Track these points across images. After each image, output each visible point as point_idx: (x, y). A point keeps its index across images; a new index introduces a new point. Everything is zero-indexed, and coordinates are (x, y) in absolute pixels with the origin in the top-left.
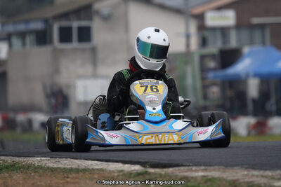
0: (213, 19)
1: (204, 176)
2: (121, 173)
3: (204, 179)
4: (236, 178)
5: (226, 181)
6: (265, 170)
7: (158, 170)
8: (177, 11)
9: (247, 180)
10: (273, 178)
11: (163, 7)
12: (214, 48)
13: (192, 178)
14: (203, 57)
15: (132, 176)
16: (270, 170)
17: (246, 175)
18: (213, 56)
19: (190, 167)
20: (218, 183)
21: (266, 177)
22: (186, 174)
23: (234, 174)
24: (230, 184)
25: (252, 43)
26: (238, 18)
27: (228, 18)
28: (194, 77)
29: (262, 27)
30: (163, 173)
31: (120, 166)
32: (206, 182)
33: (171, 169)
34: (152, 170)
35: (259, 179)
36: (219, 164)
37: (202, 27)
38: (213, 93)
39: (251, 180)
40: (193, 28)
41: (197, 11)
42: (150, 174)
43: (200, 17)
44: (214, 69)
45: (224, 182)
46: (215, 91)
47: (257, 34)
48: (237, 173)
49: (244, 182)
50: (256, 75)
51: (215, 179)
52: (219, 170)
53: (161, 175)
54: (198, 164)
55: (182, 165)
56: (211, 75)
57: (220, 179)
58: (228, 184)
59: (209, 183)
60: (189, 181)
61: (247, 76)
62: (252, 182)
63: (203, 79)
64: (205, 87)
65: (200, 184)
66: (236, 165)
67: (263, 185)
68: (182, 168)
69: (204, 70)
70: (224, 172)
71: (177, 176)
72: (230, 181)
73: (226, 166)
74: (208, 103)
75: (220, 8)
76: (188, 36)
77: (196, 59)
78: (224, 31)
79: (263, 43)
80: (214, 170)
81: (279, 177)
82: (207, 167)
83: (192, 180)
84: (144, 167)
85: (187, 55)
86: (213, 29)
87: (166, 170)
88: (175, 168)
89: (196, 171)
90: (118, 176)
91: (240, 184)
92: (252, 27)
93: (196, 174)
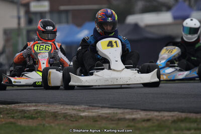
0: (35, 7)
1: (35, 110)
4: (56, 111)
5: (50, 113)
6: (75, 105)
7: (5, 106)
8: (12, 2)
9: (63, 112)
13: (28, 111)
14: (28, 32)
16: (77, 105)
17: (62, 109)
19: (26, 104)
20: (45, 114)
21: (75, 110)
22: (25, 108)
23: (55, 108)
25: (60, 22)
26: (51, 6)
27: (45, 6)
29: (67, 12)
30: (8, 108)
32: (37, 113)
33: (13, 105)
35: (71, 111)
36: (45, 102)
37: (28, 12)
40: (22, 13)
41: (24, 1)
43: (27, 6)
47: (63, 16)
48: (56, 107)
49: (61, 113)
51: (43, 111)
52: (44, 105)
53: (7, 109)
54: (30, 102)
57: (45, 112)
58: (51, 114)
59: (38, 115)
60: (26, 113)
62: (66, 113)
65: (32, 114)
66: (55, 102)
67: (73, 115)
68: (20, 104)
70: (48, 107)
71: (17, 109)
72: (51, 113)
73: (49, 103)
76: (19, 18)
77: (24, 33)
78: (42, 14)
79: (67, 22)
80: (41, 106)
81: (83, 109)
82: (36, 104)
83: (28, 112)
85: (18, 30)
86: (36, 13)
87: (10, 106)
88: (16, 105)
89: (29, 106)
91: (58, 114)
92: (60, 12)
93: (30, 108)
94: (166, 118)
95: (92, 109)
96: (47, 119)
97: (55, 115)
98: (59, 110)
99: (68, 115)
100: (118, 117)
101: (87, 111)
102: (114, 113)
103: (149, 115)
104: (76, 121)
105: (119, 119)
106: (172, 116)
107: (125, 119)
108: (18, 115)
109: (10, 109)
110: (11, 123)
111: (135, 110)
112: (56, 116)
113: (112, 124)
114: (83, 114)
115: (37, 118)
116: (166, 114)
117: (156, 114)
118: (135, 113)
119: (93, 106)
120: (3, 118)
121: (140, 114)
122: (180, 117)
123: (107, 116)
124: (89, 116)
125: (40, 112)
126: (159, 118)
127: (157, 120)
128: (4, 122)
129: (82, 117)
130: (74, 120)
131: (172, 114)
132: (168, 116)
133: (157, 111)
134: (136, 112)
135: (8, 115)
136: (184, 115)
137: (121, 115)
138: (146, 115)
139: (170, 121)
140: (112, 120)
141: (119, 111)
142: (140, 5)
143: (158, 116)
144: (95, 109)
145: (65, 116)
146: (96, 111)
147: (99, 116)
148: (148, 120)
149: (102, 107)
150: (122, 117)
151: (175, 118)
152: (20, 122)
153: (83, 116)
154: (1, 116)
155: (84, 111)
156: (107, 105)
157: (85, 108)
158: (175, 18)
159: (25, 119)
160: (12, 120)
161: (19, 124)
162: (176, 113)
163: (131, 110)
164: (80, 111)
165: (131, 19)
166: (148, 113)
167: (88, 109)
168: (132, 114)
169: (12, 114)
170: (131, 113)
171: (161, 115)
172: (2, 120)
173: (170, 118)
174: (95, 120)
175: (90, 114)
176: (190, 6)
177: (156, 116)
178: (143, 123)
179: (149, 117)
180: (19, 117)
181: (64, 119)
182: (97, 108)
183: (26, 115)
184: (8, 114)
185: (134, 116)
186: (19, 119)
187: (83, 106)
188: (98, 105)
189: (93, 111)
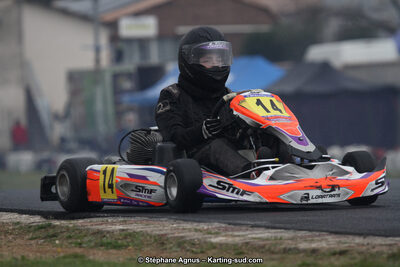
0: (129, 28)
1: (123, 230)
2: (17, 226)
3: (123, 233)
4: (162, 233)
5: (151, 236)
6: (200, 222)
7: (64, 223)
8: (84, 18)
9: (177, 235)
11: (65, 13)
12: (131, 64)
13: (108, 232)
14: (116, 77)
15: (32, 229)
16: (205, 222)
17: (176, 229)
18: (129, 76)
19: (105, 219)
20: (142, 238)
21: (200, 231)
22: (100, 227)
23: (161, 228)
24: (156, 240)
26: (161, 26)
27: (148, 27)
30: (71, 226)
31: (15, 217)
32: (125, 238)
33: (81, 221)
34: (57, 223)
35: (192, 233)
37: (115, 38)
38: (130, 121)
39: (181, 235)
40: (104, 39)
41: (109, 17)
42: (54, 226)
43: (113, 25)
44: (131, 91)
45: (148, 238)
46: (131, 118)
48: (164, 226)
49: (175, 237)
51: (137, 233)
52: (141, 222)
53: (68, 229)
56: (126, 99)
57: (142, 234)
58: (153, 240)
59: (129, 240)
60: (105, 236)
62: (182, 237)
63: (117, 103)
64: (119, 114)
65: (118, 239)
67: (196, 241)
68: (95, 220)
69: (117, 92)
70: (147, 225)
71: (88, 229)
72: (154, 236)
73: (151, 217)
75: (138, 14)
76: (97, 50)
77: (108, 79)
78: (142, 43)
80: (135, 222)
81: (216, 230)
82: (129, 219)
83: (108, 235)
84: (46, 217)
85: (96, 74)
86: (130, 41)
87: (75, 222)
88: (86, 220)
89: (112, 224)
90: (14, 229)
91: (167, 239)
92: (178, 39)
93: (113, 227)
94: (378, 249)
95: (233, 230)
96: (146, 249)
97: (161, 242)
98: (169, 231)
99: (185, 242)
100: (283, 246)
101: (224, 234)
102: (276, 239)
103: (345, 243)
104: (202, 252)
105: (286, 251)
106: (390, 245)
107: (298, 251)
108: (90, 241)
109: (75, 229)
110: (76, 256)
111: (317, 234)
112: (163, 244)
113: (273, 260)
114: (215, 240)
115: (127, 246)
116: (379, 240)
117: (358, 240)
118: (316, 238)
119: (235, 224)
120: (61, 246)
121: (326, 239)
123: (261, 243)
124: (227, 244)
125: (132, 235)
126: (364, 248)
127: (360, 253)
128: (62, 255)
129: (213, 246)
130: (199, 250)
131: (389, 241)
132: (381, 245)
133: (360, 234)
134: (319, 236)
135: (70, 241)
137: (290, 242)
138: (340, 242)
139: (385, 256)
140: (273, 253)
141: (286, 234)
142: (333, 25)
143: (363, 245)
144: (237, 230)
145: (181, 243)
146: (241, 233)
147: (247, 243)
148: (342, 253)
149: (253, 226)
150: (293, 246)
151: (395, 250)
152: (94, 254)
153: (216, 243)
154: (57, 242)
155: (217, 234)
156: (264, 223)
157: (219, 228)
159: (102, 248)
160: (78, 250)
161: (91, 257)
162: (398, 239)
163: (308, 233)
164: (210, 233)
165: (316, 53)
166: (343, 239)
167: (226, 230)
168: (312, 241)
169: (78, 238)
170: (309, 239)
171: (368, 244)
172: (59, 250)
173: (385, 249)
174: (238, 251)
175: (230, 240)
177: (358, 244)
178: (333, 259)
179: (343, 247)
180: (92, 244)
181: (178, 249)
182: (244, 228)
183: (104, 240)
184: (70, 237)
185: (314, 245)
186: (92, 248)
187: (216, 224)
188: (246, 222)
189: (236, 233)
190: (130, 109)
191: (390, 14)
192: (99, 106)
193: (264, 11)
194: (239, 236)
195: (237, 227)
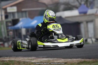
0: (9, 10)
3: (9, 61)
4: (19, 60)
5: (16, 61)
9: (23, 61)
10: (31, 60)
12: (10, 19)
13: (5, 61)
14: (7, 22)
16: (30, 57)
17: (23, 59)
18: (10, 22)
19: (5, 57)
20: (14, 62)
21: (29, 59)
22: (3, 60)
24: (18, 62)
25: (22, 17)
26: (18, 9)
27: (15, 9)
28: (4, 28)
29: (25, 12)
32: (10, 62)
35: (27, 60)
36: (14, 56)
37: (6, 12)
38: (11, 34)
39: (24, 60)
40: (3, 13)
41: (4, 7)
43: (5, 9)
44: (11, 26)
45: (16, 62)
46: (11, 33)
47: (24, 14)
48: (20, 58)
49: (22, 61)
50: (24, 27)
51: (13, 61)
52: (14, 58)
54: (7, 56)
55: (2, 57)
56: (10, 28)
57: (14, 61)
58: (17, 62)
59: (11, 62)
60: (4, 62)
61: (21, 28)
62: (25, 61)
63: (7, 29)
64: (8, 32)
65: (8, 62)
66: (20, 56)
67: (28, 62)
68: (2, 58)
69: (7, 26)
70: (15, 58)
72: (17, 61)
74: (9, 37)
75: (12, 6)
76: (2, 16)
77: (5, 23)
78: (13, 13)
79: (26, 17)
80: (12, 58)
81: (33, 59)
82: (10, 57)
83: (5, 62)
86: (10, 13)
89: (6, 58)
91: (21, 62)
92: (22, 12)
94: (74, 62)
95: (37, 59)
98: (21, 60)
99: (25, 62)
101: (35, 60)
102: (48, 60)
103: (66, 61)
106: (78, 61)
108: (1, 63)
111: (59, 59)
112: (19, 63)
114: (33, 61)
115: (10, 64)
116: (75, 60)
117: (70, 60)
118: (59, 60)
119: (38, 57)
121: (61, 60)
122: (81, 61)
123: (45, 62)
125: (12, 61)
127: (70, 63)
129: (33, 63)
131: (78, 59)
132: (75, 61)
136: (83, 60)
137: (52, 61)
138: (65, 61)
139: (76, 63)
141: (51, 59)
142: (62, 7)
143: (71, 61)
144: (39, 59)
146: (40, 59)
147: (41, 62)
149: (43, 58)
151: (79, 62)
155: (33, 60)
156: (45, 57)
157: (34, 58)
158: (80, 13)
162: (80, 59)
166: (66, 60)
167: (36, 59)
170: (57, 60)
171: (72, 61)
175: (37, 61)
176: (87, 7)
177: (70, 61)
179: (66, 62)
181: (24, 64)
182: (40, 58)
183: (4, 63)
185: (58, 62)
187: (33, 58)
188: (41, 57)
189: (38, 59)
190: (11, 31)
191: (77, 4)
192: (3, 30)
193: (44, 4)
194: (39, 60)
195: (39, 58)
